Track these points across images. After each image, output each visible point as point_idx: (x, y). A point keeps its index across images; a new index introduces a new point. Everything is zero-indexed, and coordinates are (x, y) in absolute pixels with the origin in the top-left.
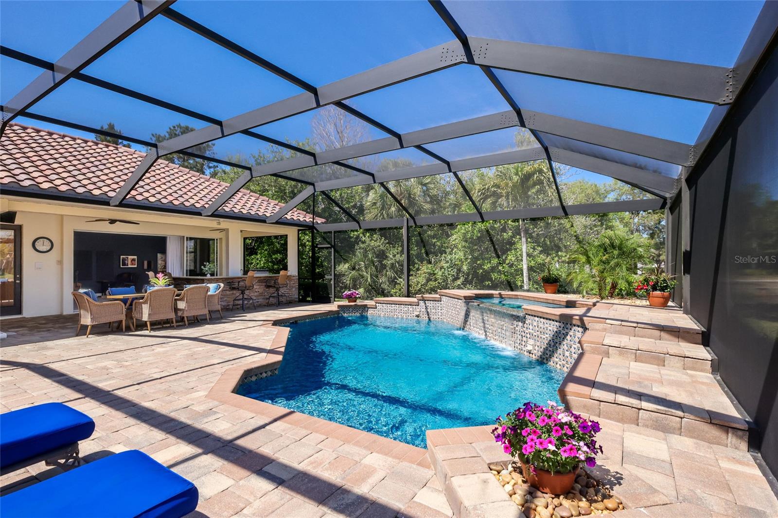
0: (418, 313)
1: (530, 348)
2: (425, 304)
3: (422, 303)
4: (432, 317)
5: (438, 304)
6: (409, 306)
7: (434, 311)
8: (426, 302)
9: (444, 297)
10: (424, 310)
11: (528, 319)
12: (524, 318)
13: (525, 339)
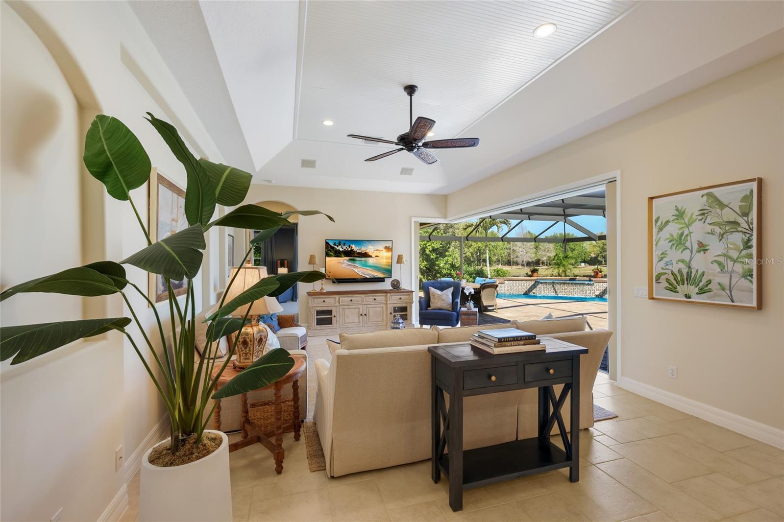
7: (501, 289)
11: (596, 284)
12: (593, 284)
13: (593, 291)
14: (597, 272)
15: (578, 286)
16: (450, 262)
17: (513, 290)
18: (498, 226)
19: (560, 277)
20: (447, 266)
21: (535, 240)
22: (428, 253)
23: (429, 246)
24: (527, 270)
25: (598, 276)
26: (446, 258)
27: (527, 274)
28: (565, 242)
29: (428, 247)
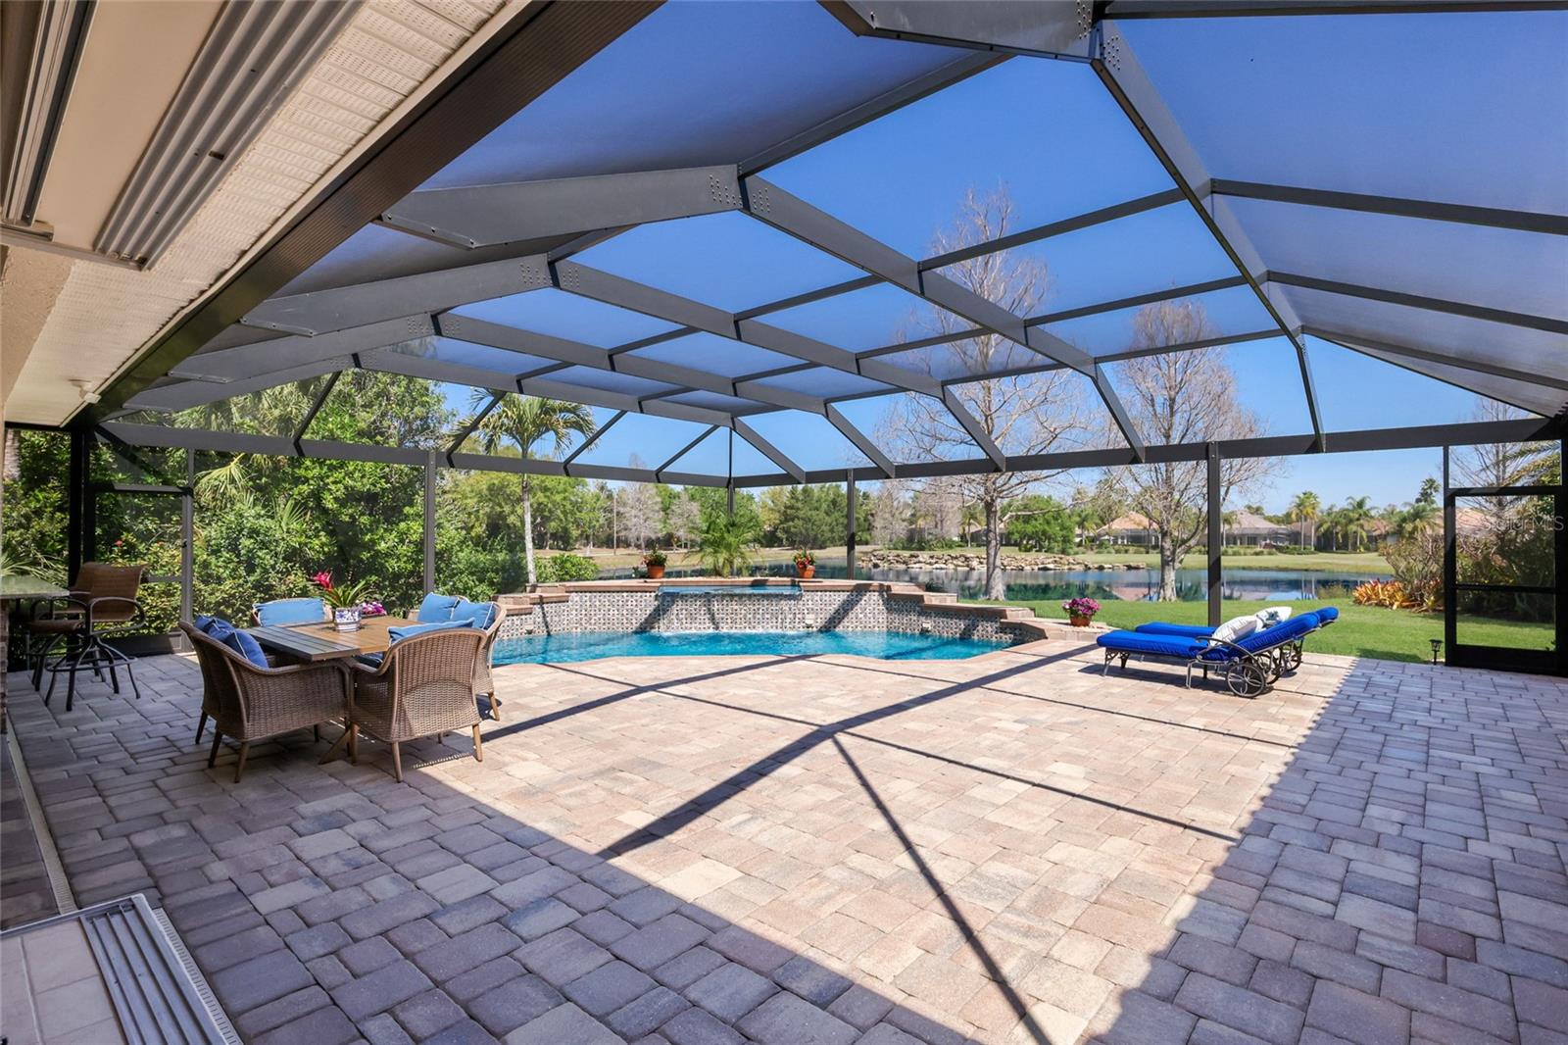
0: (530, 628)
1: (808, 622)
2: (543, 609)
3: (537, 608)
4: (554, 629)
5: (563, 606)
6: (515, 618)
7: (557, 619)
8: (545, 606)
9: (574, 594)
10: (541, 620)
11: (807, 596)
12: (801, 595)
13: (800, 616)
14: (803, 563)
15: (766, 602)
16: (415, 537)
17: (593, 621)
18: (557, 433)
19: (719, 579)
20: (403, 549)
21: (657, 475)
22: (330, 506)
23: (335, 483)
24: (637, 559)
25: (807, 573)
26: (402, 525)
27: (636, 569)
28: (731, 486)
29: (332, 487)
